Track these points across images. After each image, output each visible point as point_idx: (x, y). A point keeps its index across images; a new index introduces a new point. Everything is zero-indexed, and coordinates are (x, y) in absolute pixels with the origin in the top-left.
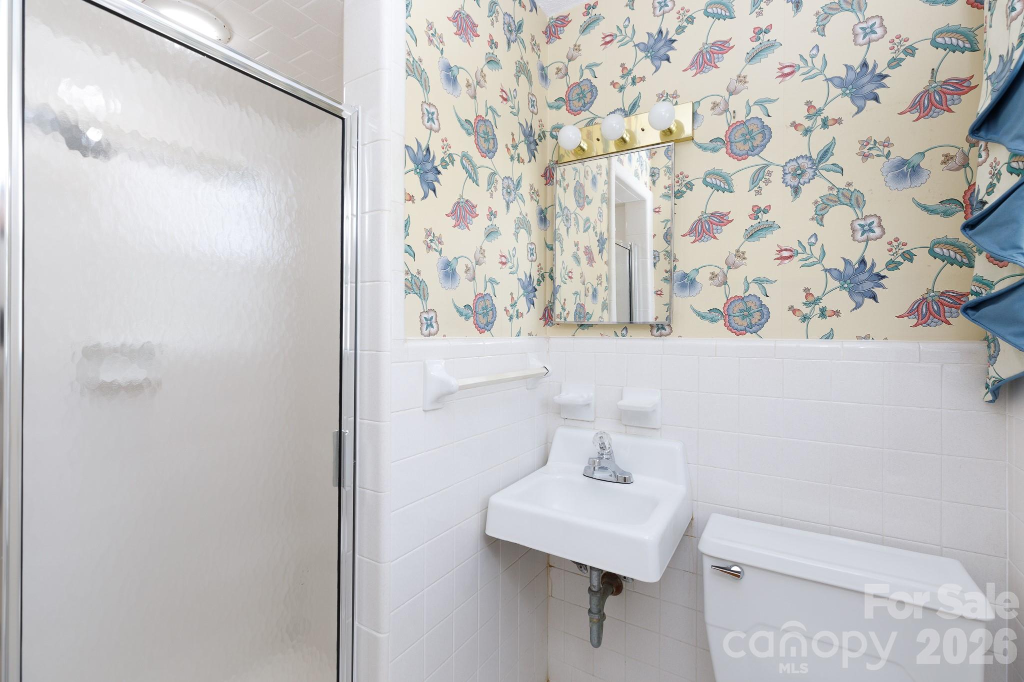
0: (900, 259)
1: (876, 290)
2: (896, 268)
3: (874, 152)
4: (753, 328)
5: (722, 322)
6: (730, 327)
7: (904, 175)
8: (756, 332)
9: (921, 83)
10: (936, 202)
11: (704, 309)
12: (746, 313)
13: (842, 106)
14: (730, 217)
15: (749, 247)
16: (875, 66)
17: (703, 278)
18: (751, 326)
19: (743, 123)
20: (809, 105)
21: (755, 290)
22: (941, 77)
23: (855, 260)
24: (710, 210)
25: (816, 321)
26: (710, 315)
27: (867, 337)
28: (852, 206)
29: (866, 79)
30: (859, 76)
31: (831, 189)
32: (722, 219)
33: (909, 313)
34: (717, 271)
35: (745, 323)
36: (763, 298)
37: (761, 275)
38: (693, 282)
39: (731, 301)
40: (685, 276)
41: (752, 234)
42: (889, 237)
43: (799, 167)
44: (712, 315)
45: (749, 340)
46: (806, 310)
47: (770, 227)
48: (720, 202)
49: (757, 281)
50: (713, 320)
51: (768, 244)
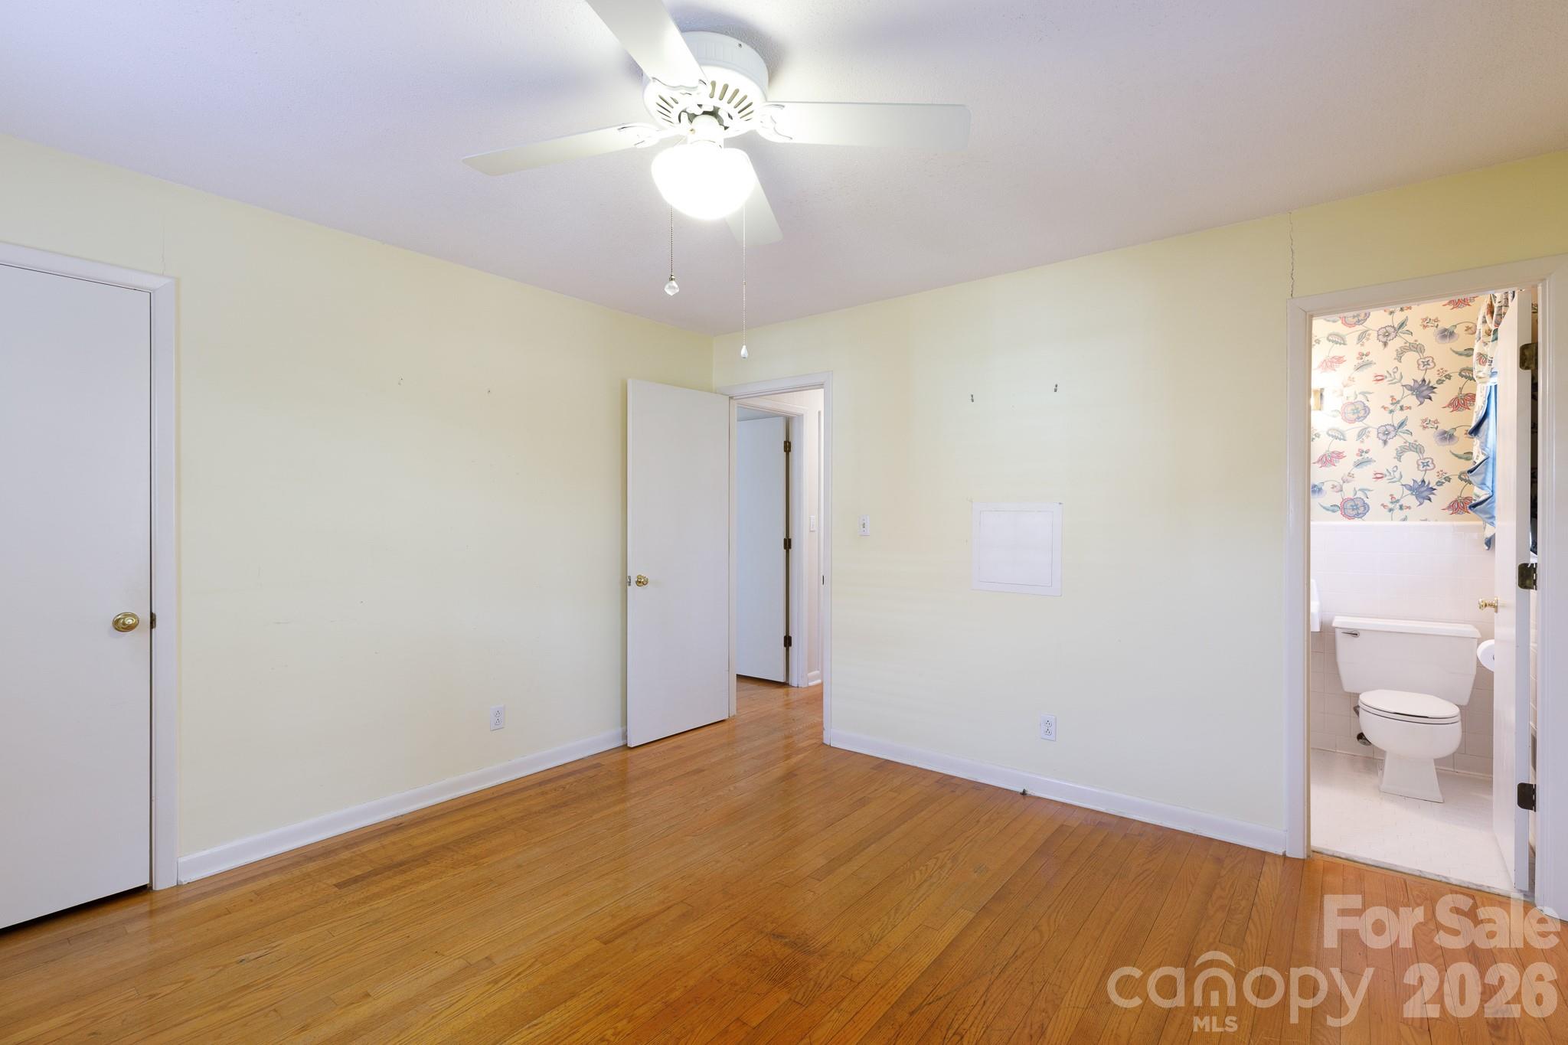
0: (1444, 481)
1: (1431, 496)
2: (1441, 485)
3: (1429, 426)
4: (1359, 516)
5: (1339, 512)
6: (1345, 515)
7: (1446, 438)
8: (1361, 518)
9: (1454, 394)
10: (1462, 453)
11: (1328, 505)
12: (1355, 507)
13: (1411, 400)
14: (1345, 454)
15: (1356, 471)
16: (1429, 382)
17: (1326, 487)
18: (1358, 514)
19: (1352, 404)
20: (1393, 398)
21: (1360, 494)
22: (1464, 392)
23: (1419, 480)
24: (1331, 450)
25: (1397, 511)
26: (1332, 508)
27: (1426, 520)
28: (1417, 452)
29: (1424, 388)
30: (1420, 386)
31: (1405, 443)
32: (1339, 455)
33: (1449, 507)
34: (1336, 484)
35: (1355, 512)
36: (1365, 499)
37: (1365, 487)
38: (1320, 490)
39: (1345, 501)
40: (1315, 486)
41: (1358, 465)
42: (1438, 469)
43: (1387, 430)
44: (1333, 508)
45: (1356, 522)
46: (1391, 506)
47: (1369, 461)
48: (1337, 446)
49: (1362, 490)
50: (1334, 511)
51: (1368, 471)
